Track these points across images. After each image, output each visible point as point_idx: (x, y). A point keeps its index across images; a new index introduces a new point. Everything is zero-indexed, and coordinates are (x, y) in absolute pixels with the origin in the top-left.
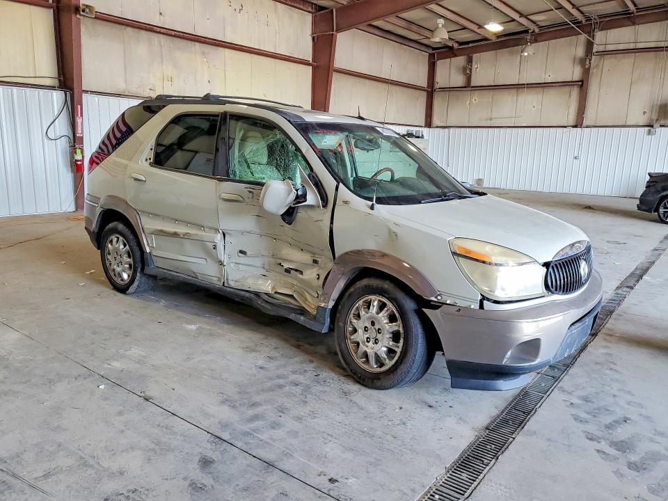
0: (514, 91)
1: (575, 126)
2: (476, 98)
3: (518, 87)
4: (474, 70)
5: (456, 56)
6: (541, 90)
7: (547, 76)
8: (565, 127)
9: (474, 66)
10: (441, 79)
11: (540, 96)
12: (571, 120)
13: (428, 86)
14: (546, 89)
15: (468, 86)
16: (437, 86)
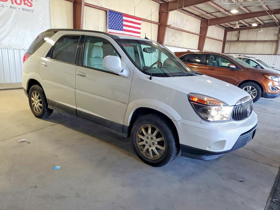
0: (254, 43)
1: (274, 55)
2: (240, 44)
3: (256, 41)
4: (240, 35)
5: (234, 31)
6: (263, 43)
7: (266, 38)
8: (271, 55)
9: (240, 34)
10: (228, 38)
11: (263, 45)
12: (273, 52)
13: (224, 40)
14: (265, 43)
15: (238, 41)
16: (226, 40)
